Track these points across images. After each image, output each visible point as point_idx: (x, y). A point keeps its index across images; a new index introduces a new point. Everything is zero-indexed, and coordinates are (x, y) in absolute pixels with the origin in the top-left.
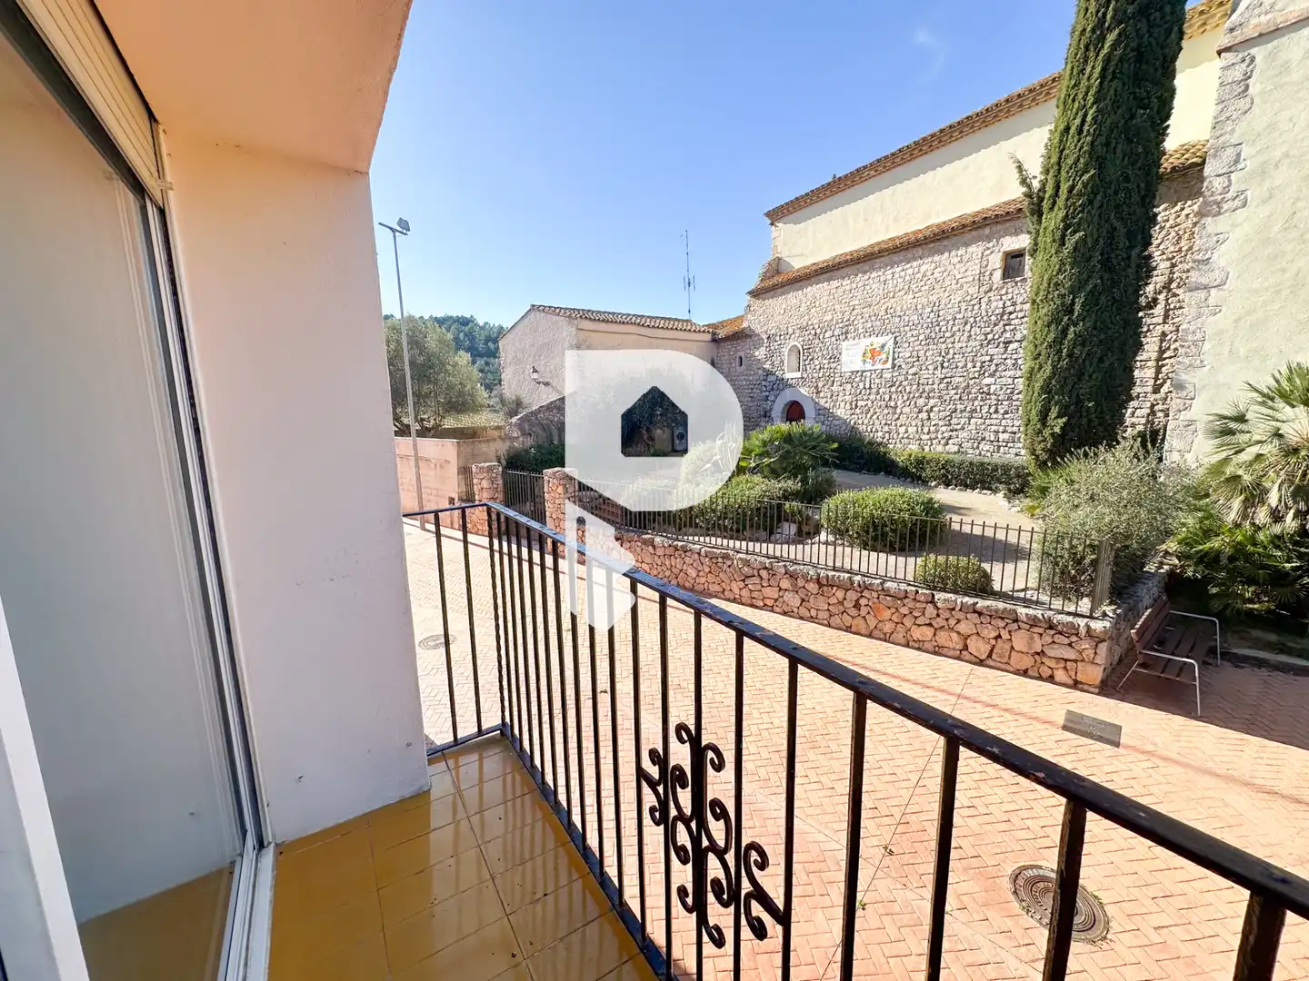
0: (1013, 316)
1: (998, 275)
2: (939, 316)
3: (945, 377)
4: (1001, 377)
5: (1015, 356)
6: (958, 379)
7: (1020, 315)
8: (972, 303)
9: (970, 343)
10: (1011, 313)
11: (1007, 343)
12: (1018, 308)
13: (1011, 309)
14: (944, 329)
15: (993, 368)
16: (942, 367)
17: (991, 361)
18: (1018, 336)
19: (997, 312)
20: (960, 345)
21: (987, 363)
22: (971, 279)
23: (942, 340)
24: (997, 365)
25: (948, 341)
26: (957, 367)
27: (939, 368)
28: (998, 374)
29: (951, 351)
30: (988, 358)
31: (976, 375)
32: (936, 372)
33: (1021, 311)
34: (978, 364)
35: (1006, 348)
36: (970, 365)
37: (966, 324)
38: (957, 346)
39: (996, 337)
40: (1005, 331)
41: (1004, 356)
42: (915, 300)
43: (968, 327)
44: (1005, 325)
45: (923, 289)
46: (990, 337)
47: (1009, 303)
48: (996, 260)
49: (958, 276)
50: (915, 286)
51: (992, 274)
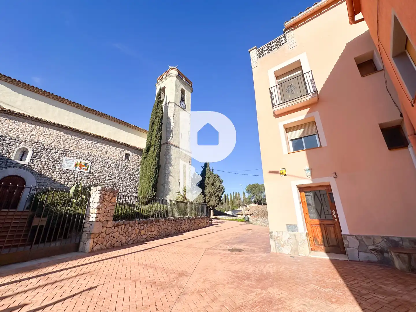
0: (127, 168)
1: (124, 157)
2: (108, 161)
3: (109, 179)
4: (124, 182)
5: (127, 178)
6: (113, 181)
7: (129, 168)
8: (118, 161)
9: (117, 172)
10: (126, 167)
11: (126, 174)
12: (128, 167)
13: (127, 166)
14: (109, 165)
15: (122, 179)
16: (109, 176)
17: (122, 177)
18: (128, 173)
19: (124, 166)
20: (115, 171)
21: (121, 178)
22: (118, 155)
23: (109, 168)
24: (123, 179)
25: (111, 169)
26: (113, 177)
27: (108, 176)
28: (123, 181)
29: (112, 172)
30: (121, 177)
31: (118, 180)
32: (106, 177)
33: (129, 167)
34: (119, 178)
35: (125, 175)
36: (117, 177)
37: (116, 166)
38: (113, 171)
39: (124, 172)
40: (125, 171)
41: (125, 177)
42: (100, 154)
44: (125, 170)
45: (103, 152)
46: (122, 171)
47: (126, 165)
48: (124, 154)
49: (114, 153)
50: (100, 150)
51: (123, 156)
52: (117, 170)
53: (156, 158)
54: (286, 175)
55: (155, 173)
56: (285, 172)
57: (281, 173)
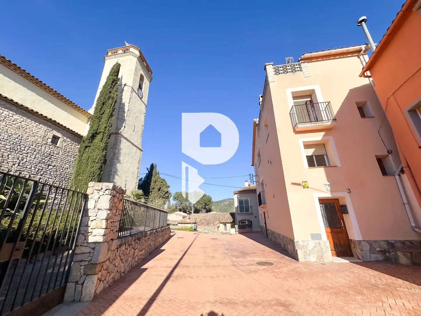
0: (53, 157)
1: (50, 140)
2: (21, 142)
3: (19, 170)
4: (44, 177)
5: (51, 171)
6: (25, 173)
7: (55, 157)
8: (39, 145)
9: (35, 160)
10: (52, 155)
11: (49, 165)
12: (55, 155)
13: (52, 154)
14: (22, 148)
15: (42, 172)
16: (19, 165)
17: (42, 170)
18: (53, 164)
19: (48, 153)
20: (30, 159)
21: (40, 170)
22: (40, 136)
23: (21, 153)
24: (44, 172)
25: (24, 154)
26: (26, 167)
27: (16, 165)
28: (43, 175)
29: (25, 160)
30: (41, 168)
31: (35, 173)
32: (14, 166)
33: (55, 156)
34: (37, 169)
35: (48, 167)
36: (33, 168)
37: (35, 151)
38: (28, 159)
39: (46, 161)
40: (49, 161)
41: (47, 170)
42: (7, 128)
43: (35, 153)
44: (49, 159)
45: (13, 125)
46: (43, 160)
47: (52, 152)
48: (50, 135)
49: (33, 131)
50: (8, 121)
51: (48, 139)
52: (35, 157)
53: (103, 150)
54: (308, 187)
55: (100, 169)
56: (307, 185)
57: (304, 185)
